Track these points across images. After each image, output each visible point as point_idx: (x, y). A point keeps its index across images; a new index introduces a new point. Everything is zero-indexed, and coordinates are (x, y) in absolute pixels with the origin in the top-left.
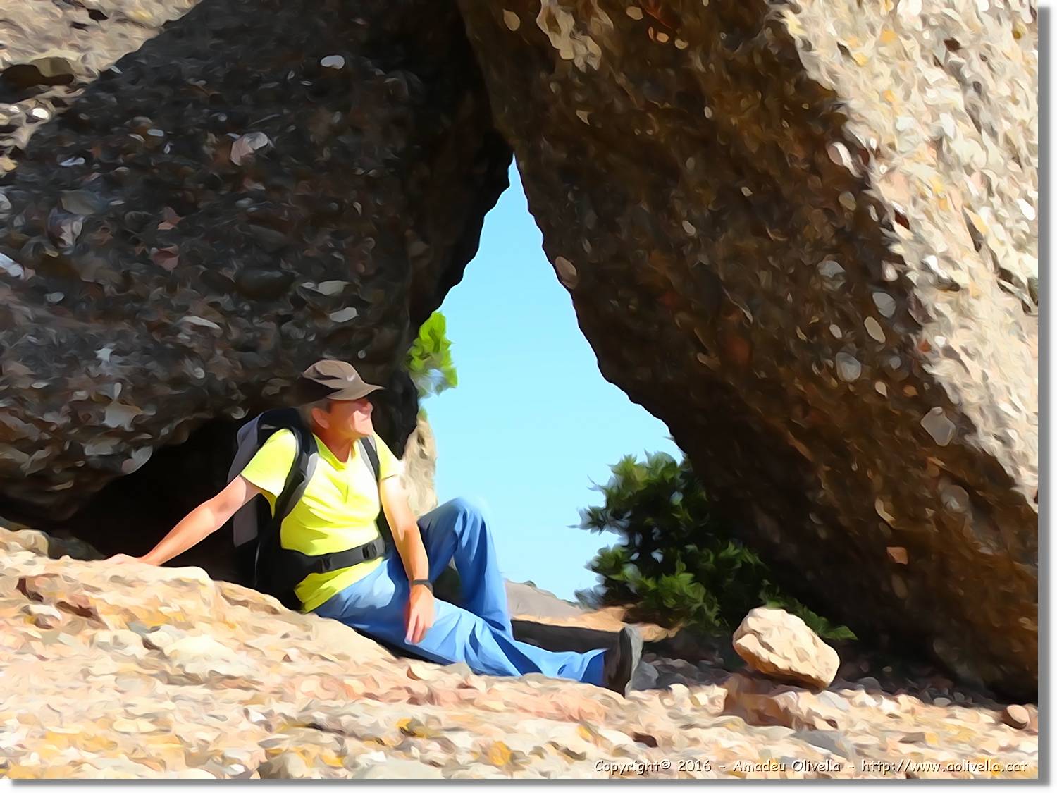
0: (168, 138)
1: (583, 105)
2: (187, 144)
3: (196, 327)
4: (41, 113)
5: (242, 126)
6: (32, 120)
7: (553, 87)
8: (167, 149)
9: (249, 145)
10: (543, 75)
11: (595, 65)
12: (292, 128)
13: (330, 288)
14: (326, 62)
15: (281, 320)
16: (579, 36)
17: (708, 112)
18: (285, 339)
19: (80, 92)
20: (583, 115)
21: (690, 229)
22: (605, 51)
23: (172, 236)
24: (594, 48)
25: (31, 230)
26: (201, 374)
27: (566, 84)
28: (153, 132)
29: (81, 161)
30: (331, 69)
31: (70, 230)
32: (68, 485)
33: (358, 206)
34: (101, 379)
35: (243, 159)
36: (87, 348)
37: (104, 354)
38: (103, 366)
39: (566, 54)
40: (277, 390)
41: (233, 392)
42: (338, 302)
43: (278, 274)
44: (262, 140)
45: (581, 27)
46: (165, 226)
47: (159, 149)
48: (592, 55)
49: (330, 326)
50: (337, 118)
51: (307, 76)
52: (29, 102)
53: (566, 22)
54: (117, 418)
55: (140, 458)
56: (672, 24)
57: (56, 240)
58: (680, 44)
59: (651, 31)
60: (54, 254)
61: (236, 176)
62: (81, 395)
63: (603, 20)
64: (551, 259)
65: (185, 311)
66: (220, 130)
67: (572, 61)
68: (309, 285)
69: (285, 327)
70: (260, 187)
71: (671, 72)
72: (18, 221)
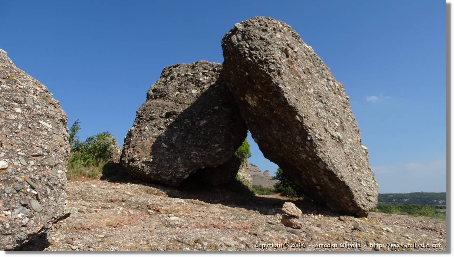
0: (190, 122)
1: (255, 112)
2: (193, 124)
3: (194, 154)
4: (171, 120)
5: (201, 119)
6: (170, 121)
7: (249, 109)
8: (190, 124)
9: (203, 122)
10: (248, 108)
11: (256, 105)
12: (210, 119)
13: (216, 146)
14: (215, 108)
15: (209, 151)
16: (252, 100)
17: (275, 112)
18: (209, 155)
19: (177, 116)
20: (255, 114)
21: (275, 132)
22: (257, 103)
23: (191, 139)
24: (255, 102)
25: (169, 139)
26: (195, 161)
27: (251, 109)
28: (188, 122)
29: (177, 127)
30: (216, 109)
31: (174, 139)
32: (175, 181)
33: (221, 131)
34: (178, 164)
35: (202, 125)
36: (176, 158)
37: (179, 159)
38: (178, 161)
39: (251, 104)
40: (209, 163)
41: (201, 164)
42: (218, 148)
43: (207, 144)
44: (205, 122)
45: (253, 99)
46: (190, 137)
47: (189, 124)
48: (255, 104)
49: (217, 152)
50: (217, 117)
51: (213, 110)
52: (170, 118)
53: (250, 98)
54: (182, 170)
55: (187, 176)
56: (266, 97)
57: (172, 140)
58: (268, 101)
59: (263, 99)
60: (172, 143)
61: (201, 128)
62: (175, 166)
63: (255, 97)
64: (253, 138)
65: (192, 151)
66: (198, 120)
67: (252, 105)
68: (213, 145)
69: (209, 153)
70: (205, 129)
71: (268, 106)
72: (167, 138)
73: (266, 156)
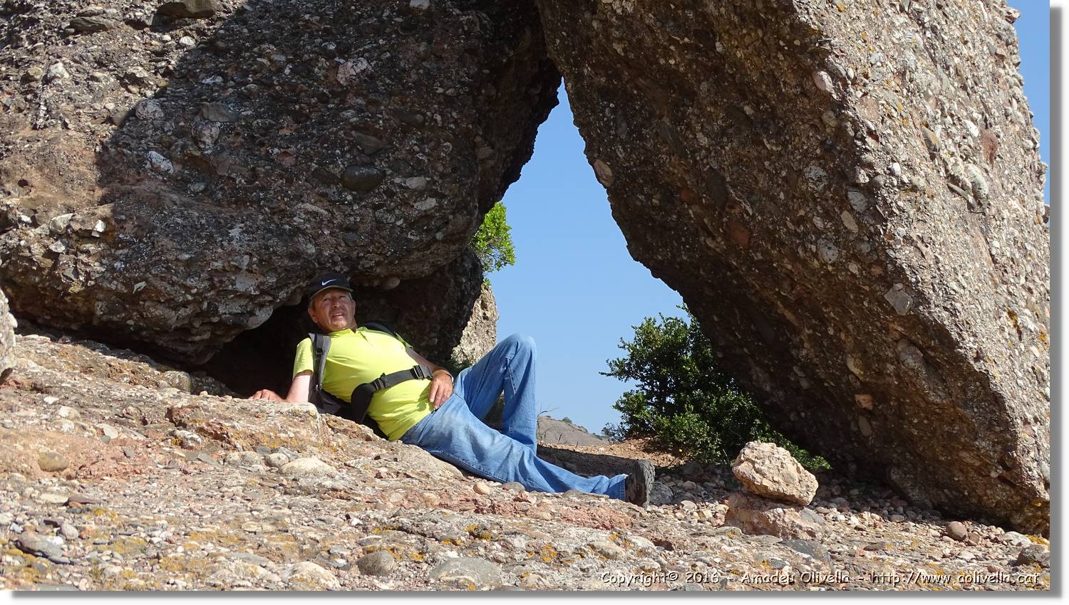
0: (288, 62)
1: (620, 40)
2: (304, 69)
3: (307, 212)
4: (186, 40)
5: (347, 53)
6: (180, 46)
7: (595, 24)
8: (287, 71)
9: (352, 69)
10: (587, 15)
11: (630, 9)
12: (387, 55)
13: (415, 183)
15: (376, 208)
17: (719, 47)
18: (379, 224)
19: (219, 24)
20: (619, 48)
21: (704, 141)
23: (292, 140)
25: (180, 133)
26: (311, 249)
27: (605, 23)
28: (275, 57)
29: (219, 80)
30: (418, 9)
31: (209, 134)
32: (206, 336)
33: (439, 118)
34: (231, 253)
35: (350, 81)
36: (223, 228)
37: (235, 232)
38: (234, 242)
42: (420, 194)
43: (375, 171)
44: (363, 65)
46: (286, 132)
47: (281, 70)
49: (416, 213)
50: (422, 48)
51: (400, 13)
52: (179, 32)
54: (245, 284)
55: (263, 316)
57: (197, 141)
60: (198, 154)
61: (340, 93)
62: (218, 265)
64: (591, 163)
65: (299, 198)
66: (330, 56)
68: (398, 180)
69: (378, 214)
70: (360, 101)
72: (169, 126)
73: (640, 250)
